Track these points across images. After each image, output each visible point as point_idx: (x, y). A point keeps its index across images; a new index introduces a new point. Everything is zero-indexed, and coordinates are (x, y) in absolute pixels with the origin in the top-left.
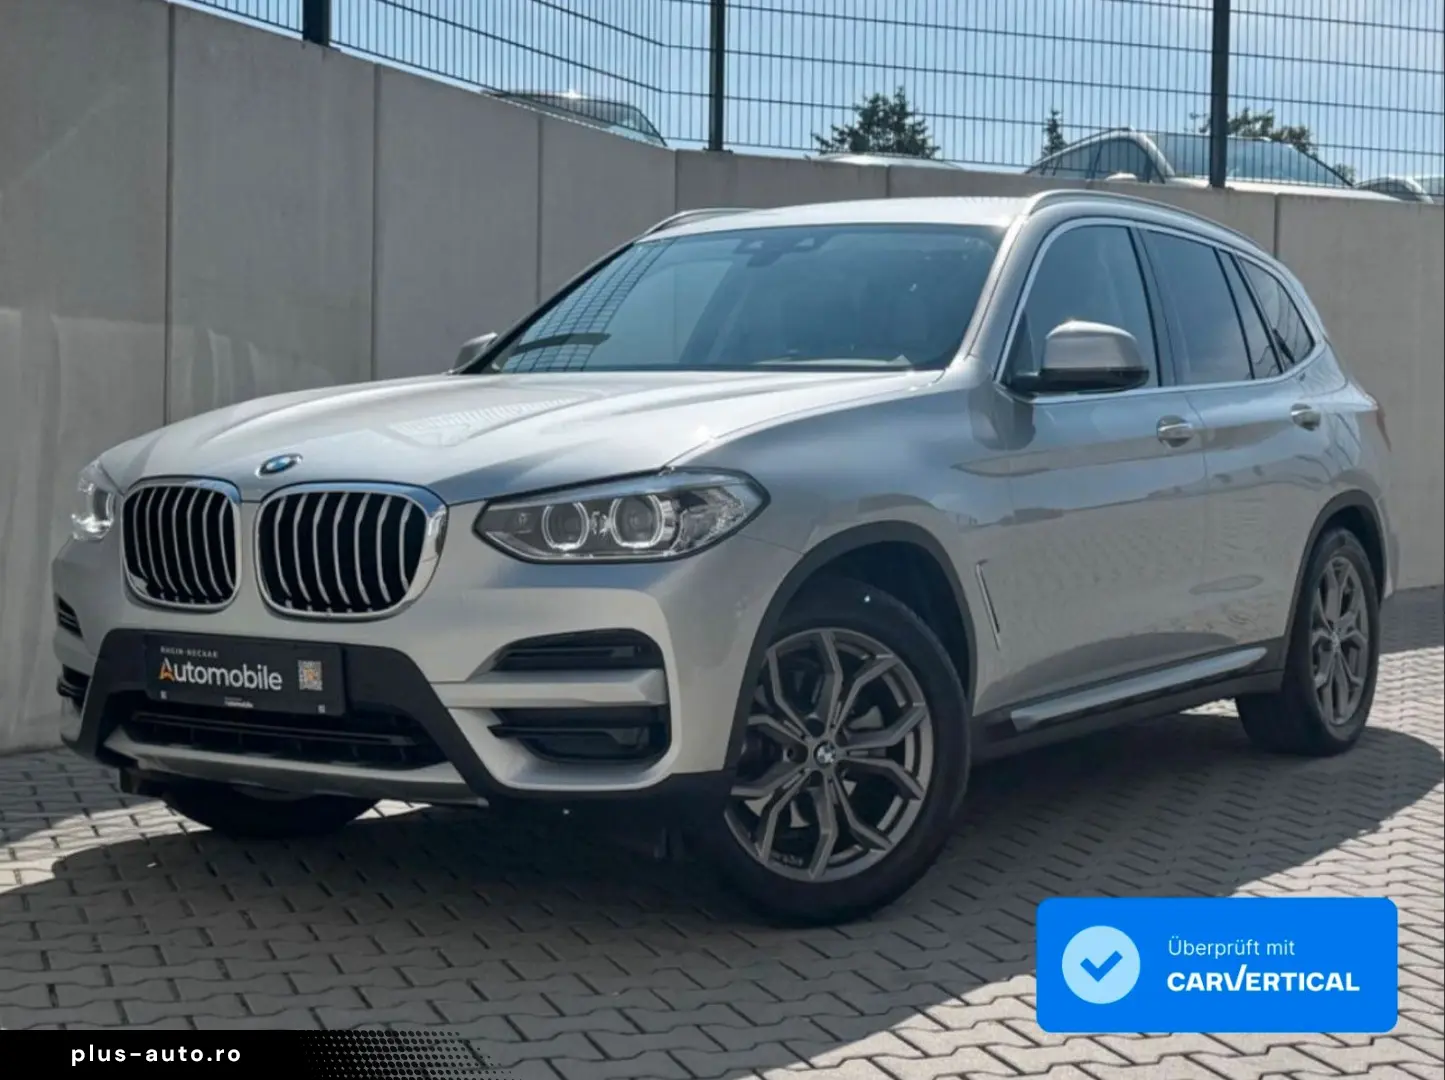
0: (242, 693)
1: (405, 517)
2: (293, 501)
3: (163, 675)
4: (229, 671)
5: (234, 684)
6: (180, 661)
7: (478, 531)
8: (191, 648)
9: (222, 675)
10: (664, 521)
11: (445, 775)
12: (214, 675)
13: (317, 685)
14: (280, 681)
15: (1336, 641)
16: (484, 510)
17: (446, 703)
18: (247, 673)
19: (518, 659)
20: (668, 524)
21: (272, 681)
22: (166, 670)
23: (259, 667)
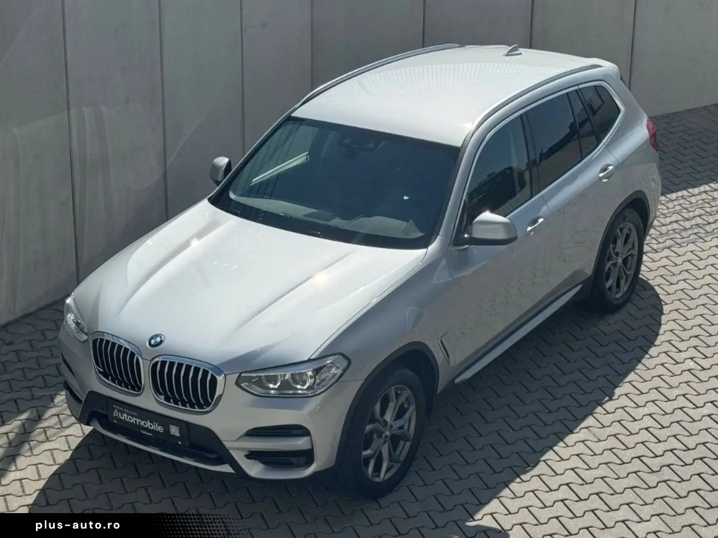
0: (147, 430)
1: (209, 378)
2: (163, 363)
3: (114, 415)
4: (142, 421)
5: (144, 426)
6: (123, 412)
7: (238, 384)
8: (126, 409)
9: (139, 422)
10: (309, 378)
11: (226, 468)
12: (136, 421)
13: (178, 434)
14: (163, 429)
15: (620, 260)
16: (239, 376)
17: (228, 448)
18: (149, 424)
19: (256, 433)
20: (311, 377)
21: (160, 429)
22: (116, 413)
23: (154, 423)
